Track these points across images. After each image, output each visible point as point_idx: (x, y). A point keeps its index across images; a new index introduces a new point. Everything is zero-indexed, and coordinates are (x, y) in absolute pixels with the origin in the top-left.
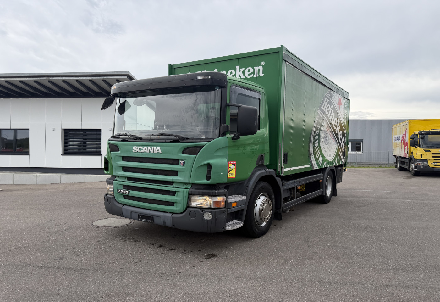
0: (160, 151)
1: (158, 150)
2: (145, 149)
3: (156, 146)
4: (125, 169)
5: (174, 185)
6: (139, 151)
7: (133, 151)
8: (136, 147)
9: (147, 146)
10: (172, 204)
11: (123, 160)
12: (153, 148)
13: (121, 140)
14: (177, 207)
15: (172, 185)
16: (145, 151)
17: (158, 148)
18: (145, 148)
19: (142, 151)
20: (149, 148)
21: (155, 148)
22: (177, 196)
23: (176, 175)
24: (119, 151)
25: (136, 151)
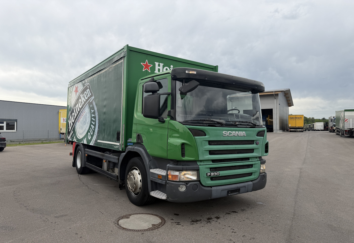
0: (245, 135)
1: (244, 134)
2: (234, 134)
3: (242, 131)
4: (212, 152)
5: (250, 160)
6: (229, 135)
7: (224, 135)
8: (226, 132)
9: (236, 131)
10: (250, 174)
11: (210, 144)
12: (240, 132)
13: (208, 125)
14: (255, 175)
15: (249, 160)
16: (234, 135)
17: (243, 132)
18: (234, 132)
19: (231, 135)
20: (237, 132)
21: (241, 132)
22: (255, 168)
23: (253, 152)
24: (205, 135)
25: (226, 135)
